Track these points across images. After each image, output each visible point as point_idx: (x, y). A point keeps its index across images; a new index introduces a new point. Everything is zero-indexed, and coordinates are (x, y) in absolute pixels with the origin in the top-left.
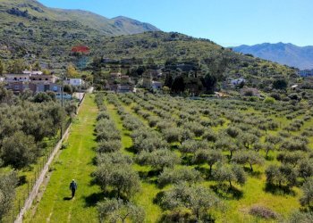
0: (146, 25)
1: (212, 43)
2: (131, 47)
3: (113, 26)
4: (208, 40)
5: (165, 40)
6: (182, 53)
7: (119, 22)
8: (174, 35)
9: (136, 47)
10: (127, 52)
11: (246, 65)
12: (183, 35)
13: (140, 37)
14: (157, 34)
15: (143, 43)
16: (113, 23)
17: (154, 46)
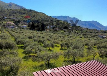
0: (21, 7)
1: (44, 14)
2: (15, 13)
3: (8, 6)
4: (43, 13)
5: (28, 12)
6: (34, 17)
7: (10, 5)
8: (31, 11)
9: (17, 14)
10: (14, 15)
11: (55, 22)
12: (34, 11)
13: (19, 10)
14: (25, 10)
15: (20, 12)
16: (8, 5)
17: (24, 14)
